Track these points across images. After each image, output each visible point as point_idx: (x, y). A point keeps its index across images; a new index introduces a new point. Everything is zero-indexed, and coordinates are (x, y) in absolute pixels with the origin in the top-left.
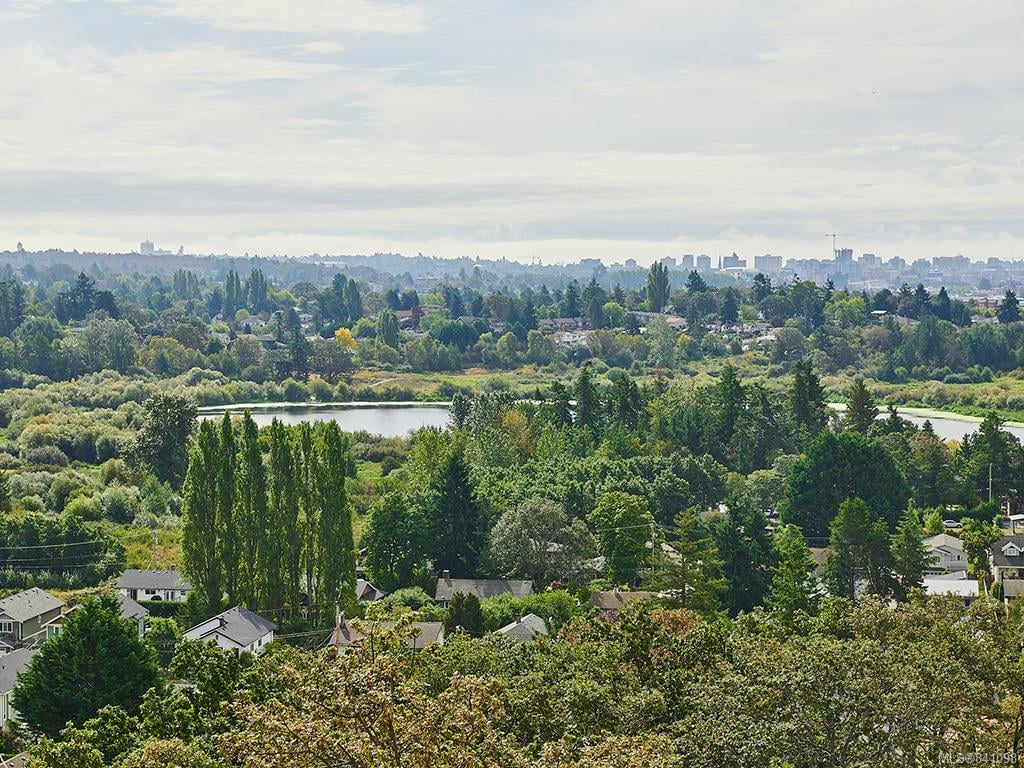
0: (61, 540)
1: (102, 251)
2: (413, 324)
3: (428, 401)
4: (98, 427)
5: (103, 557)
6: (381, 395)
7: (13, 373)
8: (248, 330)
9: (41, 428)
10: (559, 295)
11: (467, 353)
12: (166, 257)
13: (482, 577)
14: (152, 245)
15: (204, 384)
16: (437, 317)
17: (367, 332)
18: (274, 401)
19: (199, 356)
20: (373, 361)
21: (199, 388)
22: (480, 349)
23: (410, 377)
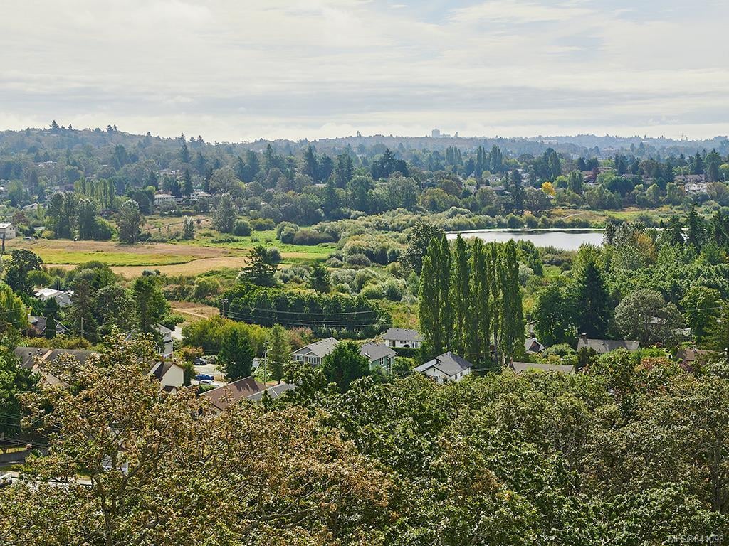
0: (354, 310)
1: (407, 136)
2: (592, 179)
3: (599, 228)
4: (390, 242)
5: (378, 321)
6: (569, 224)
7: (345, 210)
8: (488, 184)
9: (356, 243)
10: (691, 159)
11: (626, 198)
12: (446, 139)
13: (609, 338)
14: (439, 131)
15: (458, 217)
16: (609, 175)
17: (562, 184)
18: (501, 228)
19: (456, 200)
20: (565, 203)
21: (455, 220)
22: (634, 195)
23: (588, 212)
